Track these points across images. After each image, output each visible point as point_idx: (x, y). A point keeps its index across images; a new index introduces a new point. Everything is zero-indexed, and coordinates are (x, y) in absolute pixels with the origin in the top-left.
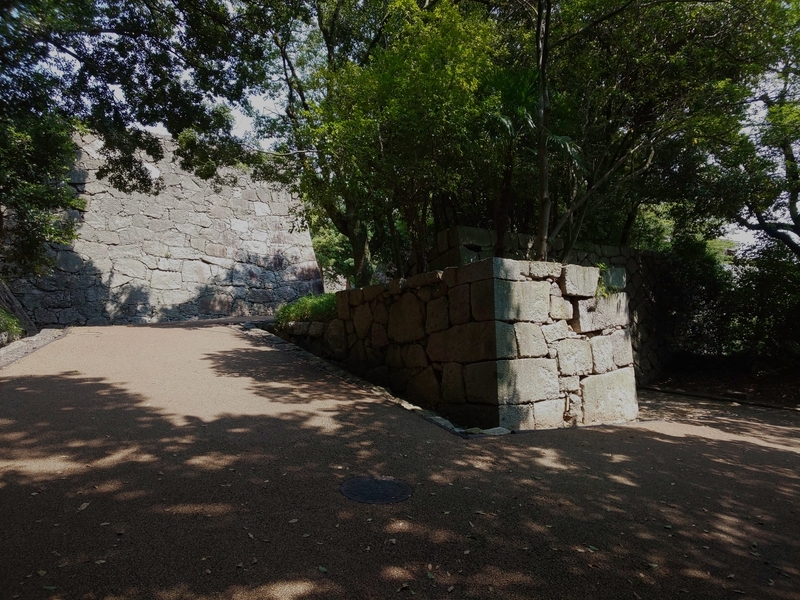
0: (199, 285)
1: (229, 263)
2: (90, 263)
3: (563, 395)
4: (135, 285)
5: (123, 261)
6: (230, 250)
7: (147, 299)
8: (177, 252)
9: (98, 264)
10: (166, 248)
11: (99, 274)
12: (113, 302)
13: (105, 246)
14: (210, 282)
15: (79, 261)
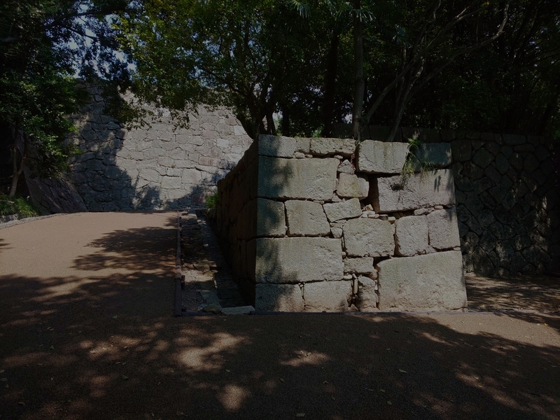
0: (193, 185)
1: (214, 169)
2: (125, 172)
3: (350, 277)
4: (151, 186)
5: (145, 171)
6: (216, 161)
7: (158, 195)
8: (180, 163)
9: (130, 173)
10: (173, 160)
11: (129, 180)
12: (137, 197)
13: (134, 161)
14: (200, 183)
15: (119, 171)
